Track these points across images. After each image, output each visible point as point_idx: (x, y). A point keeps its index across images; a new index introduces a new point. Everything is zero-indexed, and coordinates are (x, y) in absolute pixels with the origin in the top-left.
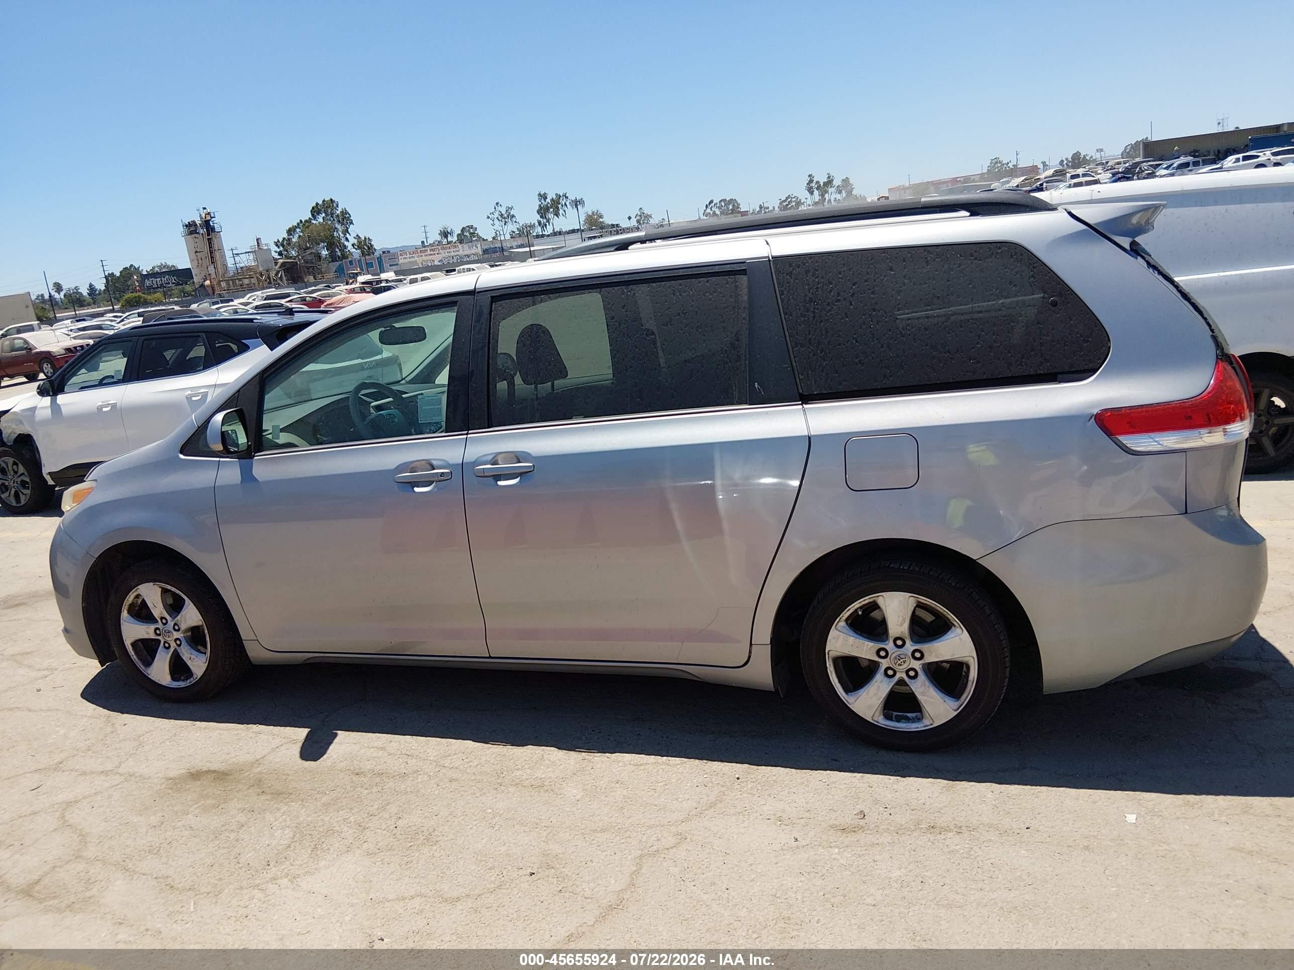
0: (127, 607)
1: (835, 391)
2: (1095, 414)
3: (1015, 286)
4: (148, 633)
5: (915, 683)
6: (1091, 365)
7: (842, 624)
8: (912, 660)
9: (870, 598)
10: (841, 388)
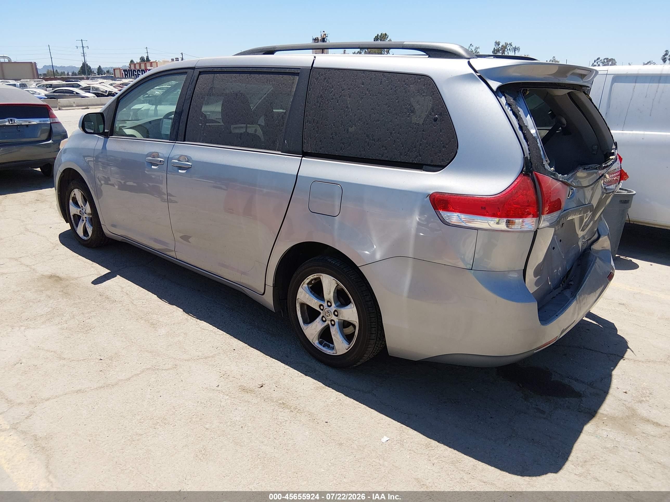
0: (71, 198)
1: (318, 152)
2: (431, 194)
3: (419, 105)
4: (77, 212)
5: (333, 328)
6: (442, 163)
7: (305, 285)
8: (333, 315)
9: (317, 275)
10: (321, 152)
